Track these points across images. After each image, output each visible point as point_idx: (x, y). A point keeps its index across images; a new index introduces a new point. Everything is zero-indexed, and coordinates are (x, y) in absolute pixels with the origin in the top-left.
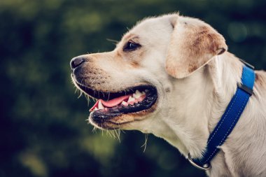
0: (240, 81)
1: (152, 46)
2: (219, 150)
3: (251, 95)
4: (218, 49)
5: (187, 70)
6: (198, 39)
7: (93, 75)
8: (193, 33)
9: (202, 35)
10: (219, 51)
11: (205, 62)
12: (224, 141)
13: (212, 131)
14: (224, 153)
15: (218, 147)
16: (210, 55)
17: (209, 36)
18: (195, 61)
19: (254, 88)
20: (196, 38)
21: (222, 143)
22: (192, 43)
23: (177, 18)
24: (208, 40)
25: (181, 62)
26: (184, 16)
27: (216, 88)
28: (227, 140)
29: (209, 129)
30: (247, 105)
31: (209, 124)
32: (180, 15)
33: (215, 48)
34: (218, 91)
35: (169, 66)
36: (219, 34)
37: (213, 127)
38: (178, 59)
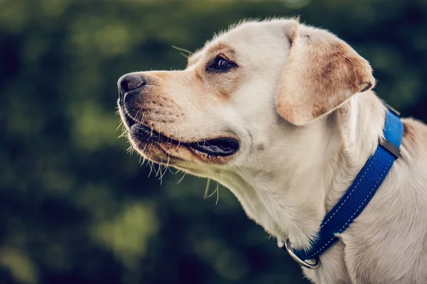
0: (382, 135)
1: (256, 69)
2: (337, 239)
3: (396, 158)
4: (361, 83)
5: (310, 114)
6: (329, 65)
7: (157, 107)
8: (321, 53)
9: (335, 58)
10: (364, 86)
11: (339, 103)
12: (347, 226)
13: (330, 209)
14: (344, 245)
15: (337, 235)
16: (348, 92)
17: (347, 60)
18: (324, 99)
19: (402, 148)
20: (326, 62)
21: (344, 230)
22: (320, 71)
23: (296, 27)
24: (345, 68)
25: (302, 100)
26: (307, 24)
27: (347, 144)
28: (352, 225)
29: (326, 205)
30: (390, 173)
31: (327, 198)
32: (301, 21)
33: (357, 82)
34: (347, 149)
35: (283, 105)
36: (362, 58)
37: (332, 203)
38: (297, 94)
